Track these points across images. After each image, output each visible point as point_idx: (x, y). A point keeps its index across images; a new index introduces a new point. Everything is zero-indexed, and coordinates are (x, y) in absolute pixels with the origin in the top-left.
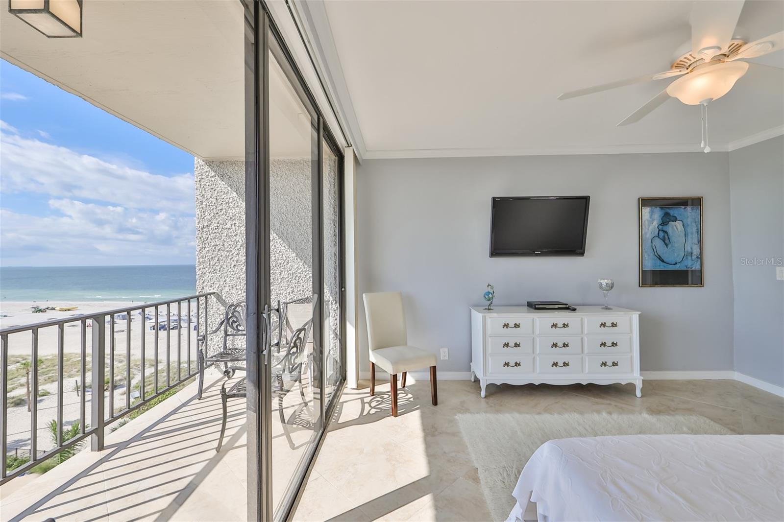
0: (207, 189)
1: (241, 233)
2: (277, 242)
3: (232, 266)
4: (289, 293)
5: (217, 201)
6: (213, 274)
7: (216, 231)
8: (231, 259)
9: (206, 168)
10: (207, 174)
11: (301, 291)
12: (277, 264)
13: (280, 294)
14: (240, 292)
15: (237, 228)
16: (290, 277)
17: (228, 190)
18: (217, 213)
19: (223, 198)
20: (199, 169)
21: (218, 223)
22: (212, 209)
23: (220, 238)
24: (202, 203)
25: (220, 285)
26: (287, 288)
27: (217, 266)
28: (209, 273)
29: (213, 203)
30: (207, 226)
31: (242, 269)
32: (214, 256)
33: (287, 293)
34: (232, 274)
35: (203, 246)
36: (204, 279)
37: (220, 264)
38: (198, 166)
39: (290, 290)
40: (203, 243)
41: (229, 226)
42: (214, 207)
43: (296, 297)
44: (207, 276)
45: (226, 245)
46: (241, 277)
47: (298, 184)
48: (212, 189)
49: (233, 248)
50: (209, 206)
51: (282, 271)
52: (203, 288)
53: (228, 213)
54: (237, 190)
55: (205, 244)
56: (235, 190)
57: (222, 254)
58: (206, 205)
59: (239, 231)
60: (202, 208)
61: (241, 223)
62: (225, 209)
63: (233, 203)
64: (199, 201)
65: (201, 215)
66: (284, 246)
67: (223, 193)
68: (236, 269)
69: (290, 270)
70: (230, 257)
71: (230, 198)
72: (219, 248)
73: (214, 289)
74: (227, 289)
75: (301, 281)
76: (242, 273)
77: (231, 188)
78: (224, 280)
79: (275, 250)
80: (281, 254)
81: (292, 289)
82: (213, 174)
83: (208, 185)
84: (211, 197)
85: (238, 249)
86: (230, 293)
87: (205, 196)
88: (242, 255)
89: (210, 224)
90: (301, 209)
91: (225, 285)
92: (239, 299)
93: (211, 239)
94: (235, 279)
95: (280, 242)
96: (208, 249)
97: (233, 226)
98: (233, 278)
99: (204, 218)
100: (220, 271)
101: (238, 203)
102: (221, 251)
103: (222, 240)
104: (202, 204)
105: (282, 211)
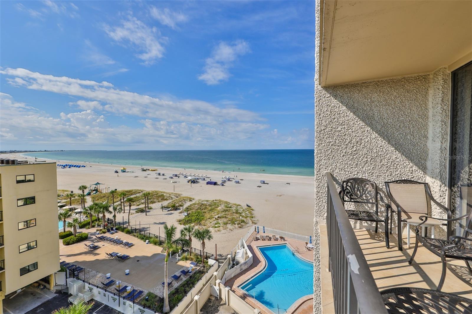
0: (324, 106)
1: (349, 134)
2: (378, 139)
3: (342, 155)
4: (388, 175)
5: (331, 113)
6: (327, 161)
7: (330, 133)
8: (341, 151)
9: (324, 92)
10: (324, 96)
11: (399, 175)
12: (378, 155)
13: (380, 176)
14: (347, 173)
15: (346, 130)
16: (389, 164)
17: (339, 105)
18: (331, 121)
19: (336, 111)
20: (318, 93)
21: (332, 128)
22: (327, 118)
23: (333, 137)
24: (320, 114)
25: (332, 168)
26: (386, 172)
27: (330, 155)
28: (324, 160)
29: (328, 114)
30: (324, 129)
31: (349, 157)
32: (328, 149)
33: (385, 175)
34: (342, 161)
35: (321, 142)
36: (321, 163)
37: (333, 154)
38: (318, 91)
39: (388, 173)
40: (320, 141)
41: (339, 129)
42: (329, 117)
43: (393, 179)
44: (323, 161)
45: (337, 141)
46: (348, 163)
47: (399, 97)
48: (328, 105)
49: (342, 144)
50: (325, 116)
51: (382, 160)
52: (320, 169)
53: (339, 121)
54: (346, 105)
55: (322, 141)
56: (345, 105)
57: (334, 148)
58: (323, 116)
59: (347, 133)
60: (320, 118)
61: (349, 127)
62: (337, 118)
63: (343, 114)
64: (318, 114)
65: (320, 123)
66: (385, 143)
67: (335, 108)
68: (344, 158)
69: (389, 159)
70: (340, 150)
71: (341, 110)
72: (332, 144)
73: (327, 170)
74: (337, 170)
75: (399, 167)
76: (348, 161)
77: (342, 104)
78: (335, 165)
79: (376, 145)
80: (381, 148)
81: (391, 173)
82: (329, 95)
83: (325, 103)
84: (326, 111)
85: (346, 145)
86: (340, 173)
87: (323, 111)
88: (349, 149)
89: (326, 128)
90: (400, 115)
91: (336, 168)
92: (346, 178)
93: (326, 138)
94: (343, 164)
95: (381, 139)
96: (324, 144)
97: (343, 129)
98: (342, 163)
99: (321, 125)
100: (332, 159)
101: (347, 114)
102: (333, 146)
103: (335, 138)
104: (320, 116)
105: (384, 117)
